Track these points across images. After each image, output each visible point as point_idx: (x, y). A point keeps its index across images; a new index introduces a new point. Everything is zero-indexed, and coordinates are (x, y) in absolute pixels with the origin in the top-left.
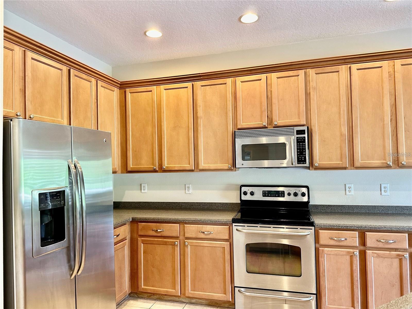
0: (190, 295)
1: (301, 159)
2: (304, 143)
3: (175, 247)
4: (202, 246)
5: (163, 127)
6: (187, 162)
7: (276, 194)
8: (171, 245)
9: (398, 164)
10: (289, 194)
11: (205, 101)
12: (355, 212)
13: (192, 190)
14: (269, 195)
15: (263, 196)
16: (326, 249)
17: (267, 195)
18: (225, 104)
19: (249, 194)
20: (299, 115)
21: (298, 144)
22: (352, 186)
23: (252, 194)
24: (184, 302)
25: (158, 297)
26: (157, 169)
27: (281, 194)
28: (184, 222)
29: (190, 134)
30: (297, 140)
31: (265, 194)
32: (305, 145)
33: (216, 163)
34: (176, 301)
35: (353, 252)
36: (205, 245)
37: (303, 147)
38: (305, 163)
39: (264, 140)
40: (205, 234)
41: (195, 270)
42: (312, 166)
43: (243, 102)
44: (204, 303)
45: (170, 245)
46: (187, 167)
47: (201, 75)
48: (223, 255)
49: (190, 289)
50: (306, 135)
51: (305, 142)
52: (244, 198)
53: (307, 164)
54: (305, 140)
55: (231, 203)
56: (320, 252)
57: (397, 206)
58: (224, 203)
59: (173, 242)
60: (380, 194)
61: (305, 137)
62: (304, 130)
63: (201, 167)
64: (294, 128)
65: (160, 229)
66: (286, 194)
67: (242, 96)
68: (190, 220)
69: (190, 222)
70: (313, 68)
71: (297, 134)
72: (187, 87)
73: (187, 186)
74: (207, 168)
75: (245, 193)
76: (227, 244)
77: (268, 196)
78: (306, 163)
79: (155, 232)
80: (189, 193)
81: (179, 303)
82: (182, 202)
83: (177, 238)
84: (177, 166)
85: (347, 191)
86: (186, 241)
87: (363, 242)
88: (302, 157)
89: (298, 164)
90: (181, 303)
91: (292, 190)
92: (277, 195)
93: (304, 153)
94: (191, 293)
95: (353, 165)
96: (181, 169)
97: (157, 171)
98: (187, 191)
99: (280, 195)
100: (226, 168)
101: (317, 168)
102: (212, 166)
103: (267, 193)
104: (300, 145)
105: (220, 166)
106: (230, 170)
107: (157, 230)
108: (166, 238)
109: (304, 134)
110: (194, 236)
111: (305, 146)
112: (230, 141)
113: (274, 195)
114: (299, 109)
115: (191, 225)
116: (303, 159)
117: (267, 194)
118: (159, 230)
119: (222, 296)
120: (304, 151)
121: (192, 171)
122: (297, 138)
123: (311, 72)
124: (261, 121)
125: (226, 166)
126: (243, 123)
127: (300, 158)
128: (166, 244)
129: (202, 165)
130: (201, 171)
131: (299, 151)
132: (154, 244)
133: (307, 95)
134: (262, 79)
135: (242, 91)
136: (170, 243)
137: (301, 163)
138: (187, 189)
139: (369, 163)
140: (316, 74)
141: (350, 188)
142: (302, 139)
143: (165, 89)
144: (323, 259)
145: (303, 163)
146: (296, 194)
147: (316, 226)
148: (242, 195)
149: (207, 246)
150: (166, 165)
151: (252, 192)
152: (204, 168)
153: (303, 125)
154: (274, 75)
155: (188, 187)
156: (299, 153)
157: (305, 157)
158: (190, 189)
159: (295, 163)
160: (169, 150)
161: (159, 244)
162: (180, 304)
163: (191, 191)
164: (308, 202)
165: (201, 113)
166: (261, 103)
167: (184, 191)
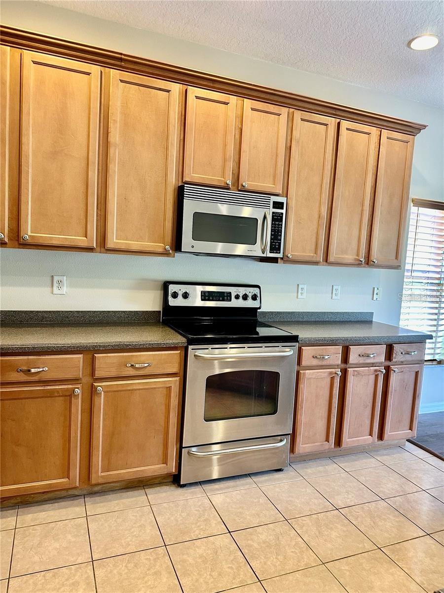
0: (99, 481)
1: (275, 248)
2: (281, 223)
3: (73, 399)
4: (129, 390)
5: (27, 147)
6: (81, 230)
7: (220, 297)
8: (61, 396)
9: (368, 262)
10: (237, 297)
11: (125, 114)
12: (305, 321)
13: (67, 287)
14: (211, 298)
15: (202, 300)
16: (307, 371)
17: (207, 298)
18: (164, 130)
19: (180, 297)
20: (274, 177)
21: (274, 222)
22: (305, 288)
23: (186, 296)
24: (79, 496)
25: (20, 501)
26: (6, 240)
27: (227, 296)
28: (96, 349)
29: (90, 173)
30: (273, 216)
31: (206, 296)
32: (282, 225)
33: (140, 239)
34: (60, 498)
35: (334, 372)
36: (135, 388)
37: (279, 228)
38: (278, 252)
39: (224, 209)
40: (137, 368)
41: (111, 436)
42: (283, 258)
43: (196, 136)
44: (117, 486)
45: (59, 396)
46: (81, 241)
47: (123, 57)
48: (166, 400)
49: (100, 470)
50: (284, 211)
51: (282, 221)
52: (172, 302)
54: (282, 217)
55: (144, 311)
56: (301, 376)
57: (345, 312)
58: (132, 311)
59: (67, 389)
60: (330, 298)
61: (282, 214)
62: (283, 203)
63: (110, 244)
64: (270, 197)
65: (37, 367)
66: (233, 296)
67: (195, 123)
68: (109, 345)
69: (107, 348)
71: (273, 208)
72: (88, 74)
73: (56, 279)
74: (123, 247)
75: (175, 295)
76: (176, 380)
77: (209, 300)
78: (280, 253)
79: (25, 374)
80: (59, 292)
81: (69, 499)
82: (43, 311)
83: (76, 380)
84: (57, 238)
85: (299, 294)
86: (96, 384)
87: (345, 359)
88: (276, 243)
89: (270, 252)
90: (72, 498)
92: (221, 299)
93: (279, 238)
94: (102, 477)
95: (326, 259)
96: (67, 243)
97: (6, 243)
98: (55, 288)
99: (226, 298)
100: (160, 250)
102: (135, 245)
103: (207, 294)
104: (275, 224)
105: (148, 245)
106: (165, 254)
107: (29, 371)
108: (48, 383)
109: (282, 208)
110: (113, 374)
111: (281, 228)
112: (170, 202)
113: (218, 298)
114: (275, 170)
115: (109, 355)
116: (277, 247)
117: (207, 296)
118: (33, 370)
119: (161, 468)
120: (280, 234)
121: (90, 249)
122: (273, 213)
123: (296, 115)
124: (223, 176)
125: (159, 247)
126: (193, 174)
127: (273, 245)
128: (51, 395)
129: (113, 240)
130: (108, 252)
131: (273, 233)
132: (21, 399)
133: (289, 149)
134: (230, 102)
135: (196, 114)
136: (60, 393)
137: (274, 251)
138: (55, 284)
139: (343, 258)
140: (302, 120)
141: (302, 289)
142: (279, 216)
143: (35, 63)
144: (303, 386)
145: (277, 253)
146: (245, 297)
147: (300, 342)
148: (170, 298)
149: (139, 389)
150: (29, 234)
151: (186, 293)
152: (117, 247)
153: (280, 195)
155: (60, 282)
156: (272, 237)
157: (280, 244)
158: (63, 285)
159: (268, 252)
160: (40, 200)
161: (33, 396)
162: (72, 500)
163: (65, 289)
165: (115, 136)
166: (225, 145)
167: (49, 289)
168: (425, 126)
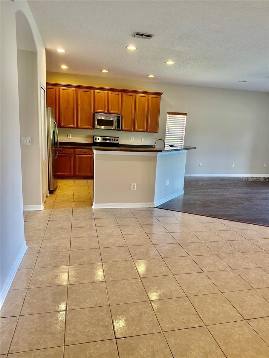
0: (77, 175)
1: (118, 127)
3: (71, 157)
4: (83, 157)
5: (61, 107)
6: (73, 124)
9: (147, 131)
10: (112, 140)
11: (81, 98)
18: (90, 101)
20: (118, 110)
22: (133, 138)
29: (74, 111)
33: (86, 125)
42: (122, 130)
43: (98, 101)
46: (73, 126)
49: (77, 173)
50: (120, 118)
53: (120, 129)
54: (120, 120)
60: (141, 141)
62: (120, 116)
63: (79, 127)
64: (117, 115)
66: (111, 140)
67: (97, 98)
70: (124, 92)
71: (118, 117)
72: (73, 90)
73: (68, 135)
77: (104, 140)
85: (131, 140)
86: (76, 155)
91: (114, 139)
95: (134, 131)
96: (70, 127)
98: (68, 137)
101: (123, 131)
102: (84, 127)
104: (118, 121)
105: (87, 127)
106: (91, 129)
111: (120, 122)
112: (92, 117)
120: (120, 124)
121: (75, 128)
122: (118, 119)
123: (124, 94)
124: (105, 110)
125: (90, 127)
126: (97, 110)
129: (80, 126)
131: (118, 124)
133: (122, 103)
134: (106, 93)
135: (97, 96)
139: (139, 130)
140: (125, 95)
141: (132, 138)
143: (62, 89)
146: (115, 140)
148: (95, 140)
149: (85, 157)
150: (62, 125)
151: (98, 139)
153: (119, 114)
154: (110, 92)
155: (69, 136)
157: (120, 126)
159: (116, 129)
160: (64, 118)
163: (70, 137)
164: (119, 143)
165: (79, 103)
166: (105, 103)
167: (67, 137)
168: (163, 93)
